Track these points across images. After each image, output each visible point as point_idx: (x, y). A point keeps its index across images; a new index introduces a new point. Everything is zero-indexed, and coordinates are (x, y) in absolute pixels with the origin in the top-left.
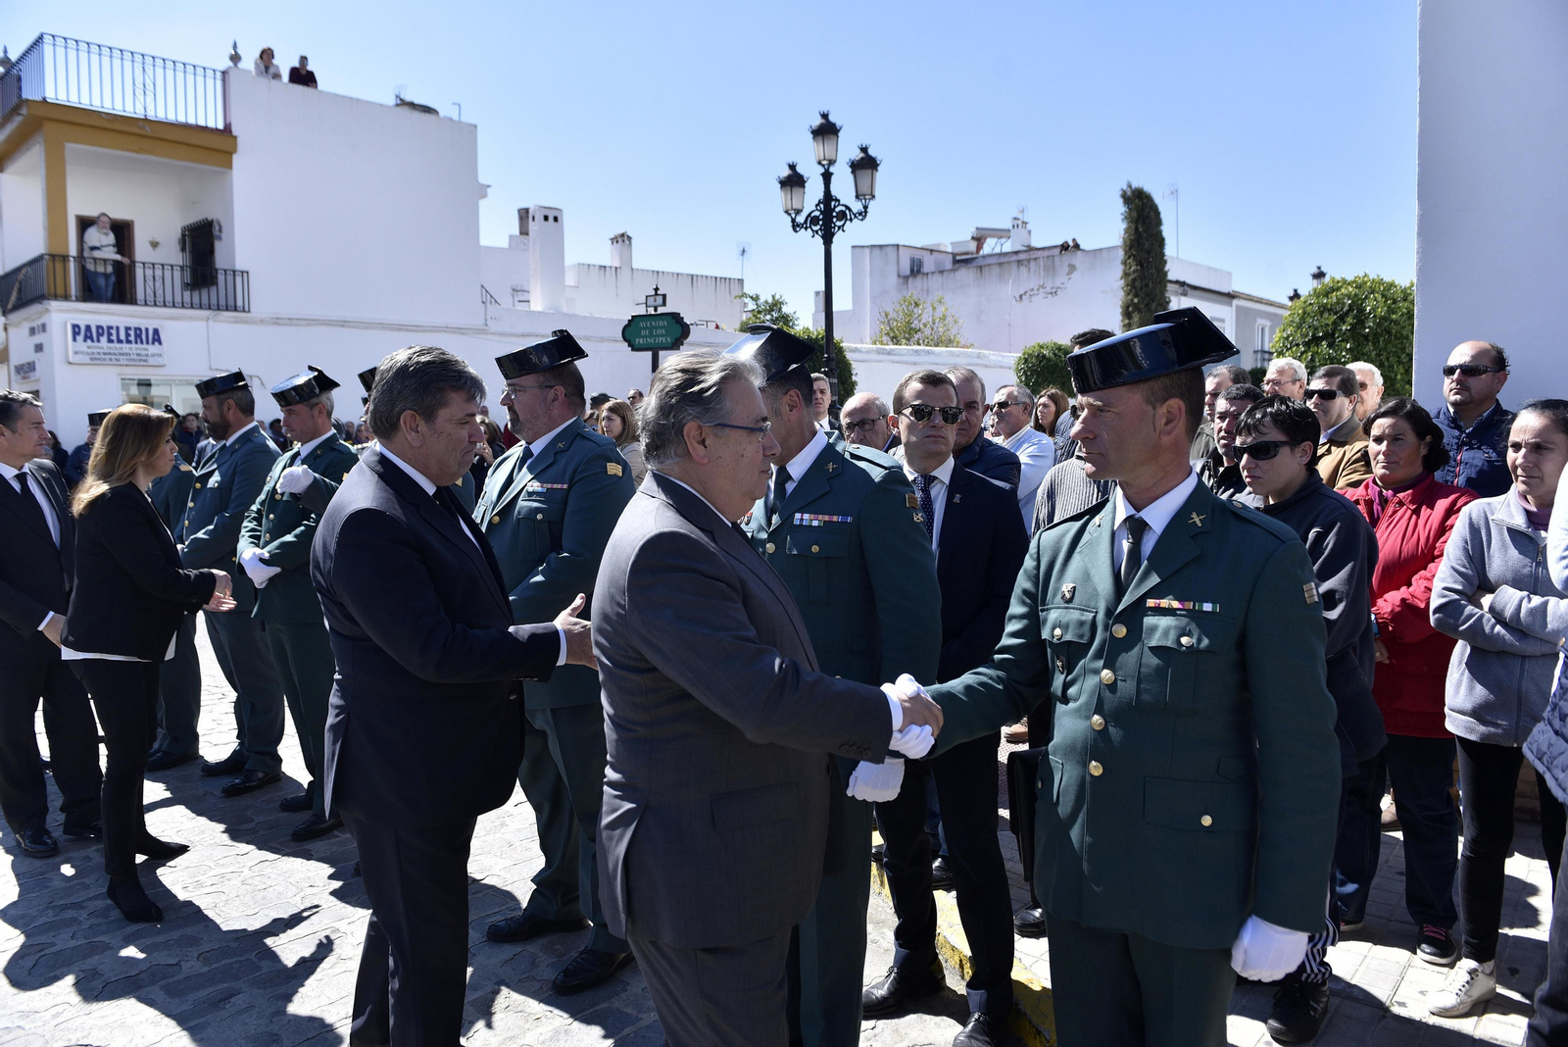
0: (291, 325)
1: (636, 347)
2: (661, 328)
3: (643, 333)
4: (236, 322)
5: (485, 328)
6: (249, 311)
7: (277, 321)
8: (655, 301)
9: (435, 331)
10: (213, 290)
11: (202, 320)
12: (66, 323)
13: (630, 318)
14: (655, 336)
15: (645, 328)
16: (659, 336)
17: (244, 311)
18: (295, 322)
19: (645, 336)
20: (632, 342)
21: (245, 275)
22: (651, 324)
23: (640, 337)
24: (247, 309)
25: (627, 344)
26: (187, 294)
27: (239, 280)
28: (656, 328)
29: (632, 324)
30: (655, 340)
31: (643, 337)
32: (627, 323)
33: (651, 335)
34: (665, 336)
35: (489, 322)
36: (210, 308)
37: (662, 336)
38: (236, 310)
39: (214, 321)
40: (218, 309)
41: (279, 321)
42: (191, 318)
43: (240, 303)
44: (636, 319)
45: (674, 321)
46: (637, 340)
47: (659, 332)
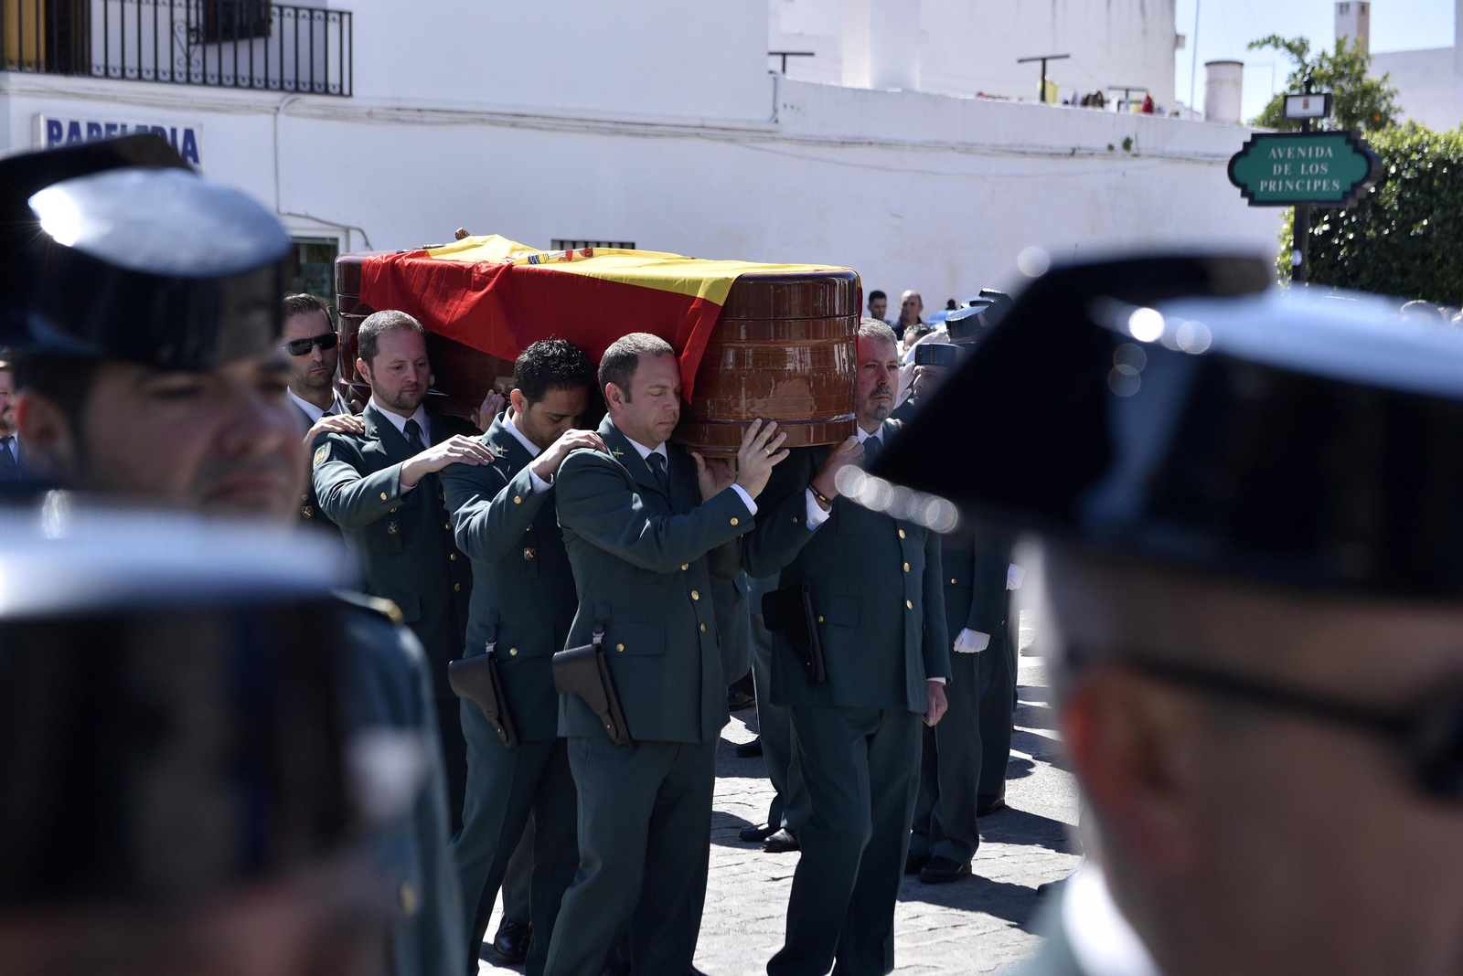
0: (422, 123)
1: (1257, 197)
2: (1320, 161)
3: (1276, 169)
4: (325, 117)
5: (772, 126)
6: (351, 95)
7: (398, 115)
8: (1306, 105)
9: (681, 135)
10: (259, 44)
11: (267, 112)
12: (35, 117)
13: (1248, 139)
14: (1306, 178)
15: (1282, 161)
16: (1313, 178)
17: (341, 94)
18: (429, 117)
19: (1282, 177)
20: (1250, 189)
21: (346, 18)
22: (1295, 152)
23: (1269, 177)
24: (346, 91)
25: (1238, 191)
26: (197, 53)
27: (333, 28)
28: (1308, 161)
29: (1252, 151)
30: (1303, 186)
31: (1277, 178)
32: (1240, 148)
33: (1295, 175)
34: (1330, 176)
35: (781, 115)
36: (282, 89)
37: (1320, 176)
38: (326, 92)
39: (288, 114)
40: (297, 90)
41: (403, 115)
42: (248, 109)
43: (333, 78)
44: (1260, 142)
45: (1350, 148)
46: (1263, 185)
47: (1314, 169)
